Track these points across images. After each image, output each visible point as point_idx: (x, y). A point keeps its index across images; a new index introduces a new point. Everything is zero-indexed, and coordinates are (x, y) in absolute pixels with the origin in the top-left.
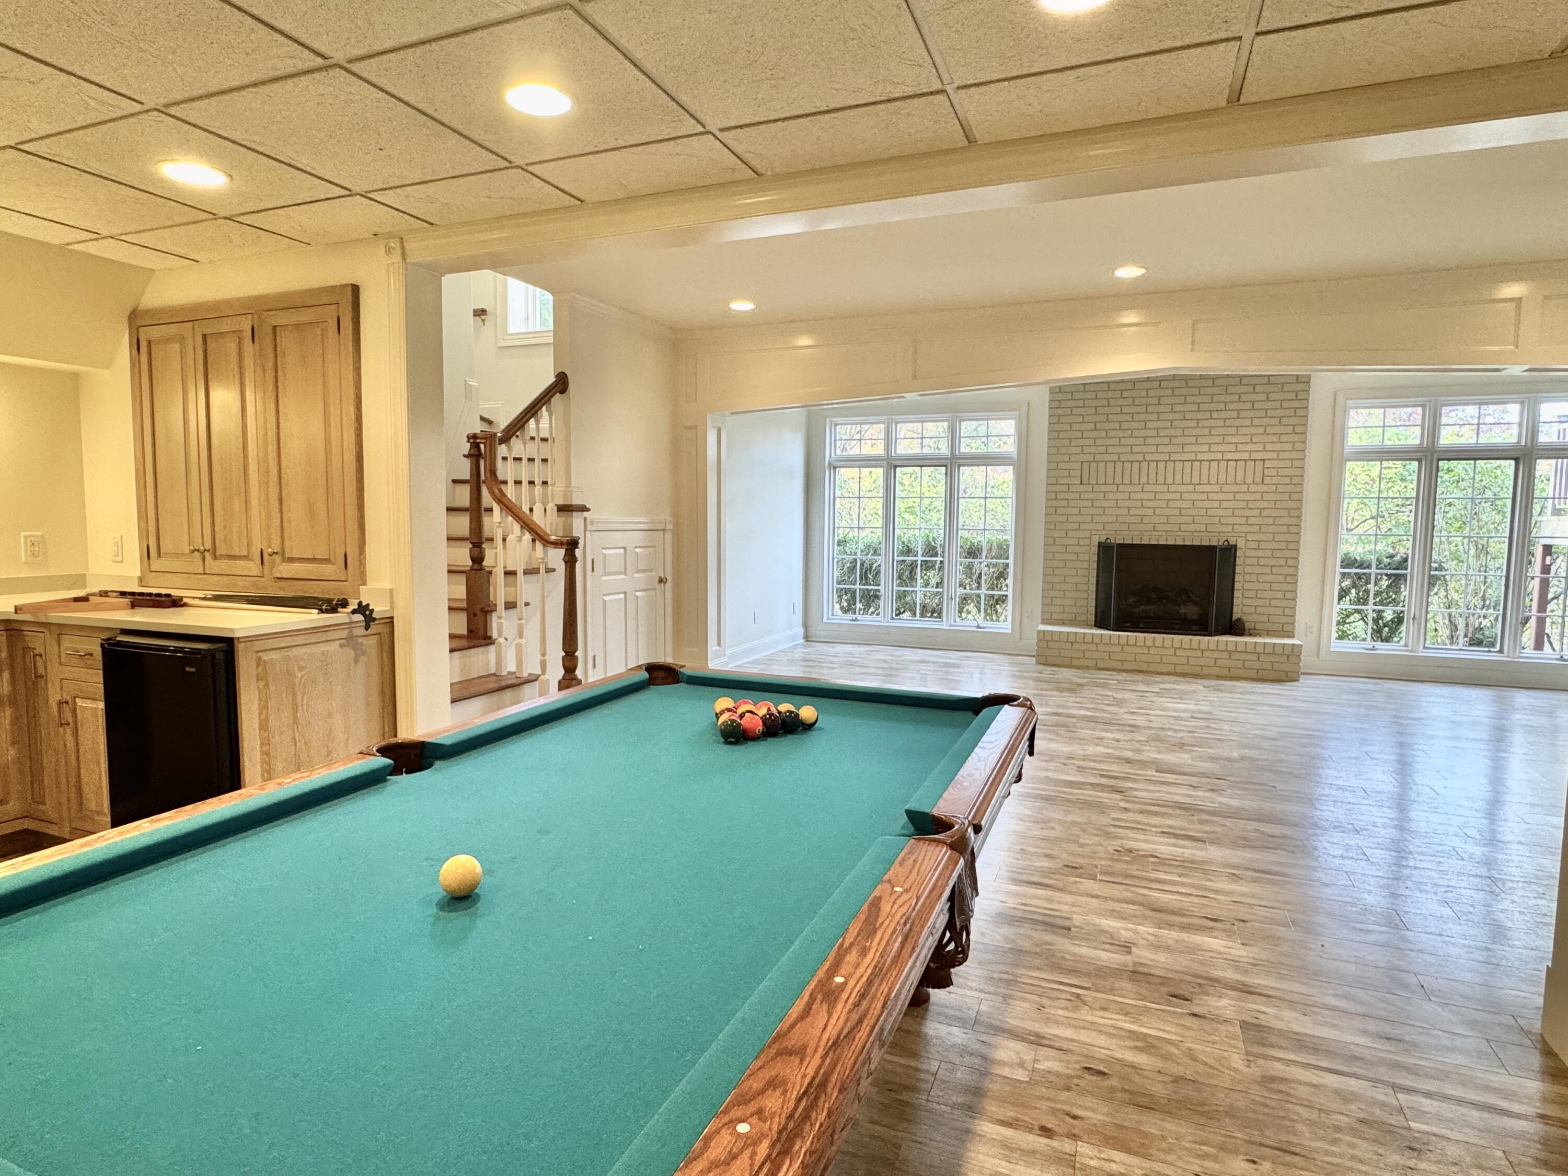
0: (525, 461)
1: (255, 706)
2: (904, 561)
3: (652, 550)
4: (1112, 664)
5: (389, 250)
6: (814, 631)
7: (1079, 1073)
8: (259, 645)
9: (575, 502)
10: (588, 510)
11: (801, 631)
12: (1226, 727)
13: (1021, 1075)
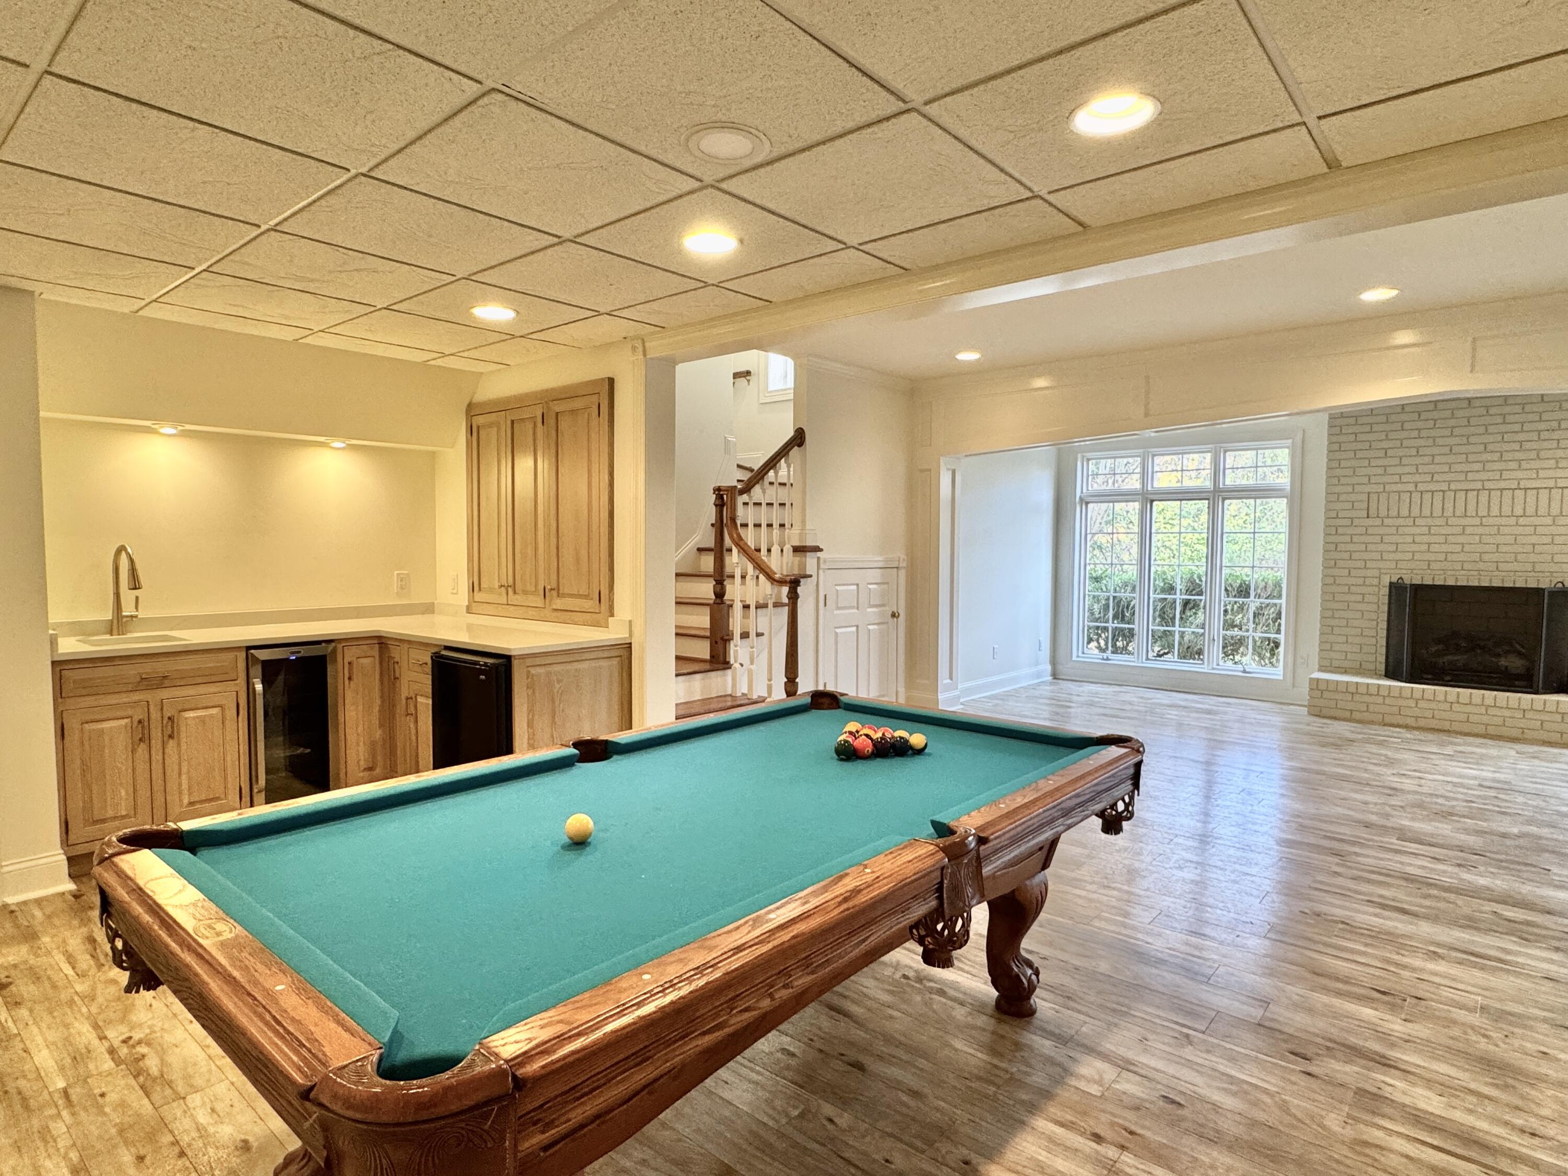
0: (764, 505)
1: (525, 709)
2: (1166, 599)
3: (886, 586)
4: (1401, 720)
5: (634, 349)
6: (1062, 669)
7: (1155, 1099)
8: (529, 662)
9: (809, 543)
10: (821, 550)
11: (1049, 668)
12: (1520, 799)
13: (1094, 1090)
